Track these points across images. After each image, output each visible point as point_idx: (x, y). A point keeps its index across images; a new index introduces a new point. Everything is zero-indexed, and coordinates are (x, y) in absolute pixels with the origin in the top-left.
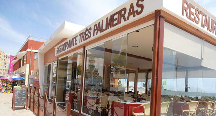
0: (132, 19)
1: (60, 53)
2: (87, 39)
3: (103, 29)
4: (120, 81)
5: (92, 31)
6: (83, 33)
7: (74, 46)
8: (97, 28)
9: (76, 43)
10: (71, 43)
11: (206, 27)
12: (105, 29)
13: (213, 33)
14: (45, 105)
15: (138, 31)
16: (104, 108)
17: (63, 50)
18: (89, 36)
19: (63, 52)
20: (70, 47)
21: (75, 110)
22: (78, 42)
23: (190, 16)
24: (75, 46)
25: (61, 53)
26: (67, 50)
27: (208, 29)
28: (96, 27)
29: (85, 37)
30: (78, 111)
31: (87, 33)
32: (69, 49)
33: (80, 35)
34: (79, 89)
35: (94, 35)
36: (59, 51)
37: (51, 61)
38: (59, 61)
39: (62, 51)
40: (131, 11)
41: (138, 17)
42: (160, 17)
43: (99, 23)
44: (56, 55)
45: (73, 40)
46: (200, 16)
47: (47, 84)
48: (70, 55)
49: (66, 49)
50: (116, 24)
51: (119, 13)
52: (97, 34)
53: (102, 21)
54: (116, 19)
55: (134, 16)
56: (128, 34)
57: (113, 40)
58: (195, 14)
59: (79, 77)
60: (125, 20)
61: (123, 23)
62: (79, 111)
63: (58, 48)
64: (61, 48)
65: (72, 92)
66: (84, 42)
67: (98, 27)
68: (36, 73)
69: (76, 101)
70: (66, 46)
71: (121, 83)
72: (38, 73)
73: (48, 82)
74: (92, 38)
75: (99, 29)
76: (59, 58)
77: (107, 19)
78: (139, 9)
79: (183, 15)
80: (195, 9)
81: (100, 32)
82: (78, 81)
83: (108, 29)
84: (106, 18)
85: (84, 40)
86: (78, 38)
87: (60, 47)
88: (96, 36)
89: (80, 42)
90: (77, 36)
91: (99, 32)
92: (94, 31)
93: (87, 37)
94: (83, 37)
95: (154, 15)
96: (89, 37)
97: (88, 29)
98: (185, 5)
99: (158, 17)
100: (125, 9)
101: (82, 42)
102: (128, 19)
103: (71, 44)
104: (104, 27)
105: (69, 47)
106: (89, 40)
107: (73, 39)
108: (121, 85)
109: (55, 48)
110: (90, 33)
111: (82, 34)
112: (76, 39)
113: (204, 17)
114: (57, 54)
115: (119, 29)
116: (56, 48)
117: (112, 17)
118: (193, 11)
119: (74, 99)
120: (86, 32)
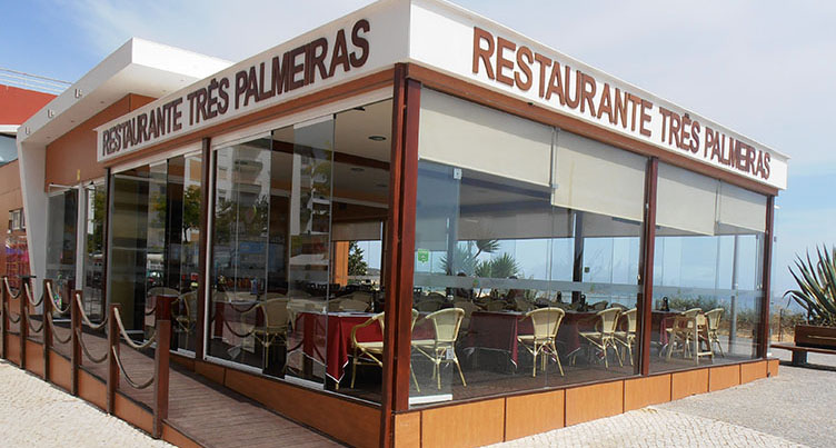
0: (341, 76)
1: (116, 154)
2: (215, 114)
3: (265, 91)
4: (358, 252)
5: (231, 91)
6: (203, 91)
7: (169, 131)
8: (246, 84)
9: (178, 122)
10: (161, 121)
11: (555, 98)
12: (271, 94)
13: (582, 110)
14: (76, 337)
15: (361, 108)
16: (276, 337)
17: (129, 143)
18: (223, 105)
19: (130, 149)
20: (157, 135)
21: (180, 351)
22: (184, 120)
23: (499, 71)
24: (173, 134)
25: (122, 151)
26: (143, 144)
27: (565, 100)
28: (242, 80)
29: (209, 109)
30: (192, 354)
31: (215, 94)
32: (153, 141)
33: (190, 97)
34: (194, 284)
35: (237, 107)
36: (113, 146)
37: (78, 178)
38: (112, 180)
39: (125, 147)
40: (340, 54)
41: (355, 73)
42: (407, 81)
43: (253, 69)
44: (101, 157)
45: (167, 111)
46: (535, 68)
47: (66, 267)
48: (157, 162)
49: (139, 140)
50: (301, 84)
51: (308, 49)
52: (246, 104)
53: (263, 65)
54: (300, 68)
55: (347, 69)
56: (335, 115)
57: (295, 127)
58: (516, 65)
59: (192, 235)
60: (324, 76)
61: (319, 84)
62: (194, 353)
63: (108, 133)
64: (121, 134)
65: (168, 293)
66: (203, 124)
67: (247, 81)
68: (10, 221)
69: (184, 323)
70: (141, 129)
71: (361, 258)
72: (16, 223)
73: (69, 258)
74: (232, 113)
75: (252, 87)
76: (115, 171)
77: (276, 60)
78: (359, 53)
79: (475, 70)
80: (517, 49)
81: (257, 100)
82: (186, 251)
83: (280, 93)
84: (274, 59)
85: (205, 118)
86: (184, 108)
87: (115, 129)
88: (243, 110)
89: (191, 123)
90: (181, 99)
91: (252, 98)
92: (238, 92)
93: (214, 108)
94: (201, 106)
95: (392, 75)
96: (223, 110)
97: (218, 80)
98: (484, 45)
99: (402, 83)
100: (323, 42)
101: (198, 121)
102: (332, 74)
103: (158, 123)
104: (268, 87)
105: (152, 135)
106: (220, 118)
107: (165, 107)
108: (364, 264)
109: (96, 132)
110: (225, 96)
111: (197, 94)
112: (178, 111)
113: (549, 71)
114: (107, 157)
115: (309, 96)
116: (100, 130)
117: (290, 56)
118: (509, 55)
119: (177, 314)
120: (210, 92)
